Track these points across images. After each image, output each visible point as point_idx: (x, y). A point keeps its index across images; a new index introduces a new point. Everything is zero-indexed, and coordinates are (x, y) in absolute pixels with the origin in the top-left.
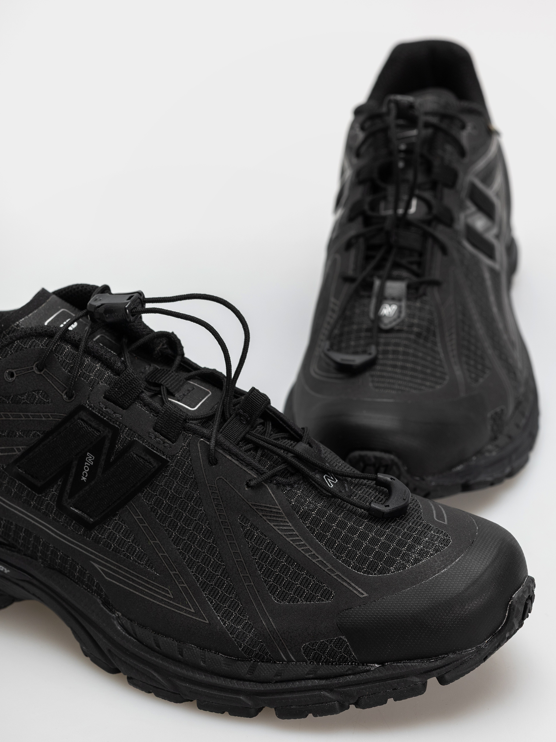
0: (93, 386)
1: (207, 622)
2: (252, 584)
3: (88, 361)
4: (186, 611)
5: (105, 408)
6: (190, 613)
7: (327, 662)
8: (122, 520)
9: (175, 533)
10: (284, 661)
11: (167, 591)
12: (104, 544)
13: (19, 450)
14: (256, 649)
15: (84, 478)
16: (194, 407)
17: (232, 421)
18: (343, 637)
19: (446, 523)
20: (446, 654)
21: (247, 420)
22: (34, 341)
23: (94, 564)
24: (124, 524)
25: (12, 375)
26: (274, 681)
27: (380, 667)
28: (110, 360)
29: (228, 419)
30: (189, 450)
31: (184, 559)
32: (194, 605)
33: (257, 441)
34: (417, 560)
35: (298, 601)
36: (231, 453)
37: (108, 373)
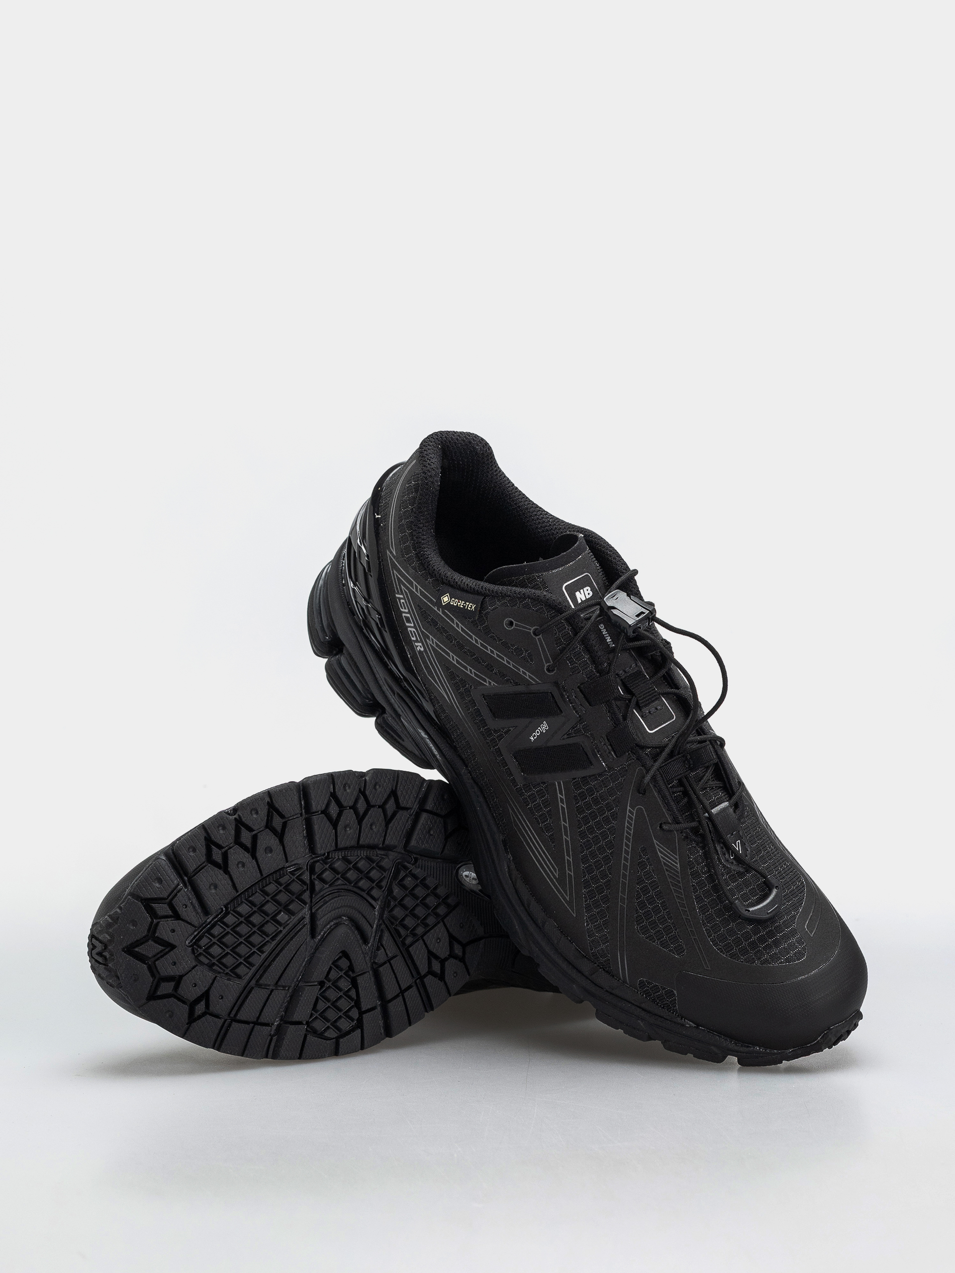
0: (573, 672)
1: (575, 916)
2: (625, 906)
3: (580, 649)
4: (562, 896)
5: (575, 697)
6: (564, 899)
7: (654, 1001)
8: (548, 790)
9: (584, 828)
10: (620, 979)
11: (556, 869)
12: (523, 799)
13: (490, 683)
14: (602, 960)
15: (532, 738)
16: (652, 730)
17: (677, 759)
18: (675, 992)
19: (812, 935)
20: (753, 1045)
21: (689, 766)
22: (543, 608)
23: (510, 810)
24: (548, 794)
25: (511, 624)
26: (605, 990)
27: (695, 1027)
28: (599, 658)
29: (675, 756)
30: (627, 770)
31: (582, 853)
32: (571, 894)
33: (689, 789)
34: (766, 961)
35: (654, 942)
36: (660, 791)
37: (592, 667)
